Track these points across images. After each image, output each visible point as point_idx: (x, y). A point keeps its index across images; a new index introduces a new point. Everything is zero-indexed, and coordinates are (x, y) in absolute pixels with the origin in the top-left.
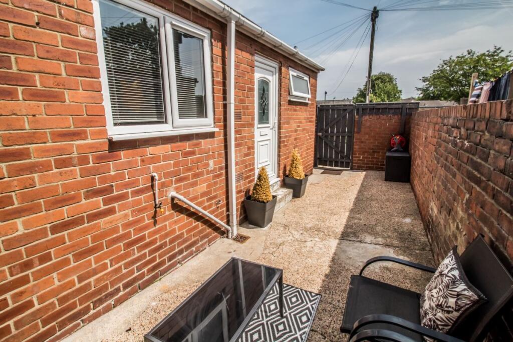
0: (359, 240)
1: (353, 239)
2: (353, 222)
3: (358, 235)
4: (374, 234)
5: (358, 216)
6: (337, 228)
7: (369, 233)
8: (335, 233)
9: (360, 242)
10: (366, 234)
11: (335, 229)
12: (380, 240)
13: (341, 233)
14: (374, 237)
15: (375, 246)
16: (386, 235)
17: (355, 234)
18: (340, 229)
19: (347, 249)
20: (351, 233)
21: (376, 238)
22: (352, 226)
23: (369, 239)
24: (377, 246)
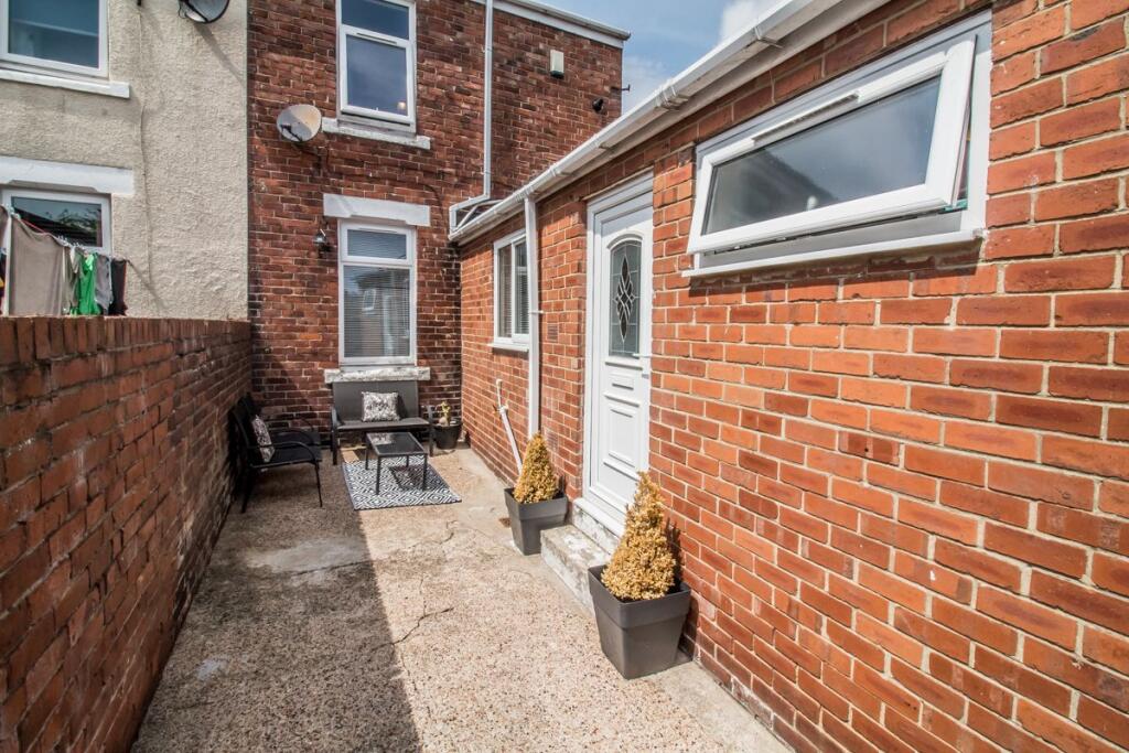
0: (336, 570)
1: (349, 569)
2: (366, 608)
3: (342, 581)
4: (309, 591)
5: (363, 635)
6: (392, 581)
7: (321, 590)
8: (385, 568)
9: (333, 568)
10: (327, 586)
11: (393, 577)
12: (296, 583)
13: (377, 573)
14: (309, 583)
15: (305, 569)
16: (283, 597)
17: (350, 580)
18: (383, 581)
19: (349, 552)
20: (356, 580)
21: (305, 584)
22: (362, 596)
23: (318, 578)
24: (300, 570)
